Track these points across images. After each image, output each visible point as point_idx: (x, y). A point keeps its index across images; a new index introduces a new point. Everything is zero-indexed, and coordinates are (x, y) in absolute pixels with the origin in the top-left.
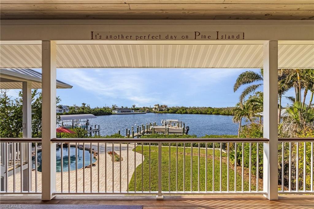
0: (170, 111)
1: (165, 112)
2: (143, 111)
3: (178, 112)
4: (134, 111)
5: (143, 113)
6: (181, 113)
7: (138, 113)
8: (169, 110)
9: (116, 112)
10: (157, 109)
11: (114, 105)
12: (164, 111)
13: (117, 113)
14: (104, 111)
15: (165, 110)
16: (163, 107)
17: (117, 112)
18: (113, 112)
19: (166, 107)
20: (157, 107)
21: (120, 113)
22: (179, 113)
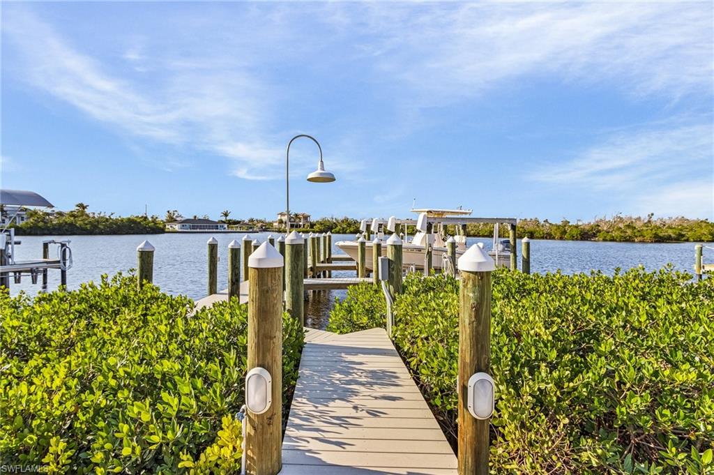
0: (316, 228)
1: (304, 229)
2: (251, 228)
3: (337, 229)
4: (226, 226)
5: (251, 230)
6: (344, 233)
7: (238, 230)
8: (315, 225)
9: (177, 227)
10: (286, 223)
11: (171, 212)
12: (301, 229)
13: (180, 230)
14: (139, 223)
15: (304, 225)
16: (300, 219)
17: (181, 228)
18: (167, 227)
19: (306, 218)
20: (285, 218)
21: (189, 230)
22: (338, 233)
